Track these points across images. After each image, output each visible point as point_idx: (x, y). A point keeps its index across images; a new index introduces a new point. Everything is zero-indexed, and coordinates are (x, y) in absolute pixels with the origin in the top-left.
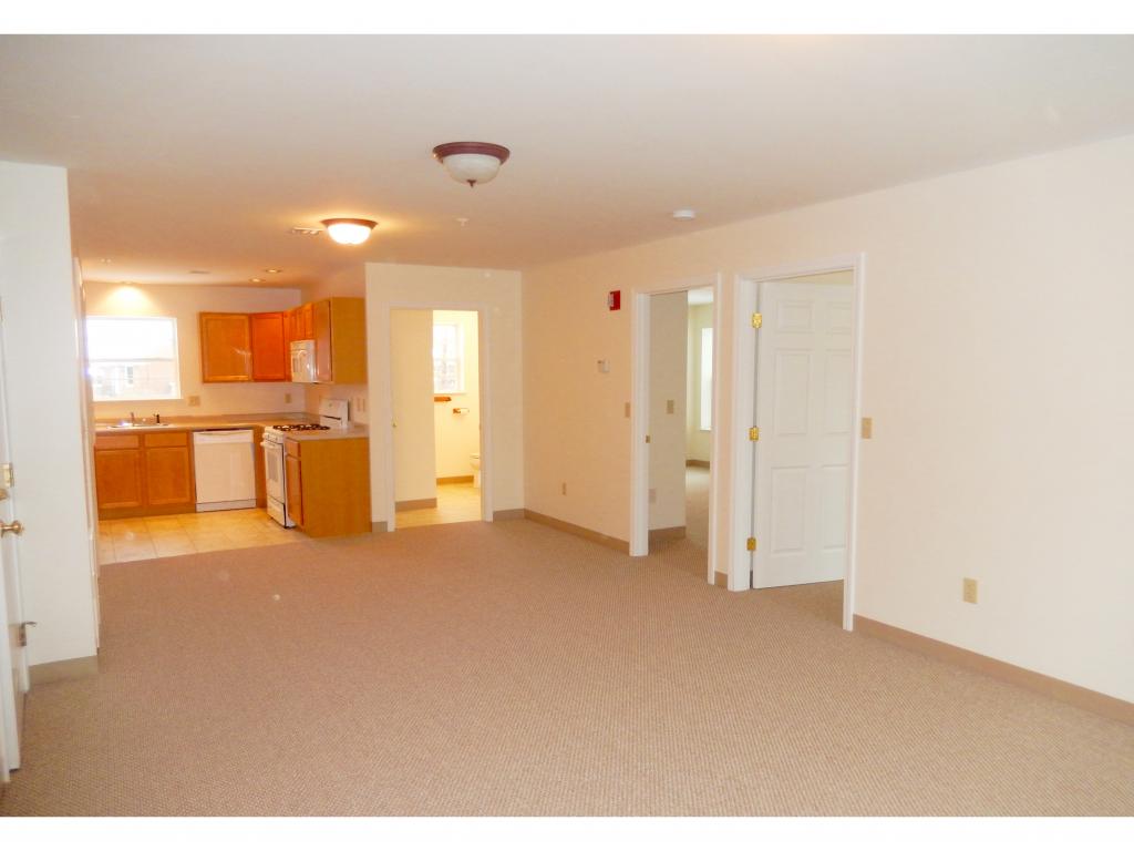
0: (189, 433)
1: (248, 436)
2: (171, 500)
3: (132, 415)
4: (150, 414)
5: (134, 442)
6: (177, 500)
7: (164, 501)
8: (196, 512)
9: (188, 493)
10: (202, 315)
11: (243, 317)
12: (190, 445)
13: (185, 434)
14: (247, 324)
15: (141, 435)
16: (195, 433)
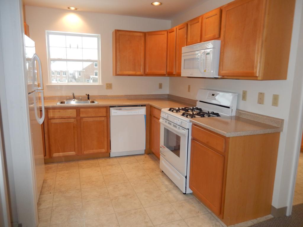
0: (108, 108)
1: (142, 111)
2: (95, 151)
3: (73, 95)
4: (84, 94)
5: (73, 113)
6: (99, 151)
7: (91, 151)
8: (109, 157)
9: (106, 147)
10: (117, 31)
11: (141, 34)
12: (108, 116)
13: (105, 109)
14: (143, 39)
15: (77, 109)
16: (111, 108)
